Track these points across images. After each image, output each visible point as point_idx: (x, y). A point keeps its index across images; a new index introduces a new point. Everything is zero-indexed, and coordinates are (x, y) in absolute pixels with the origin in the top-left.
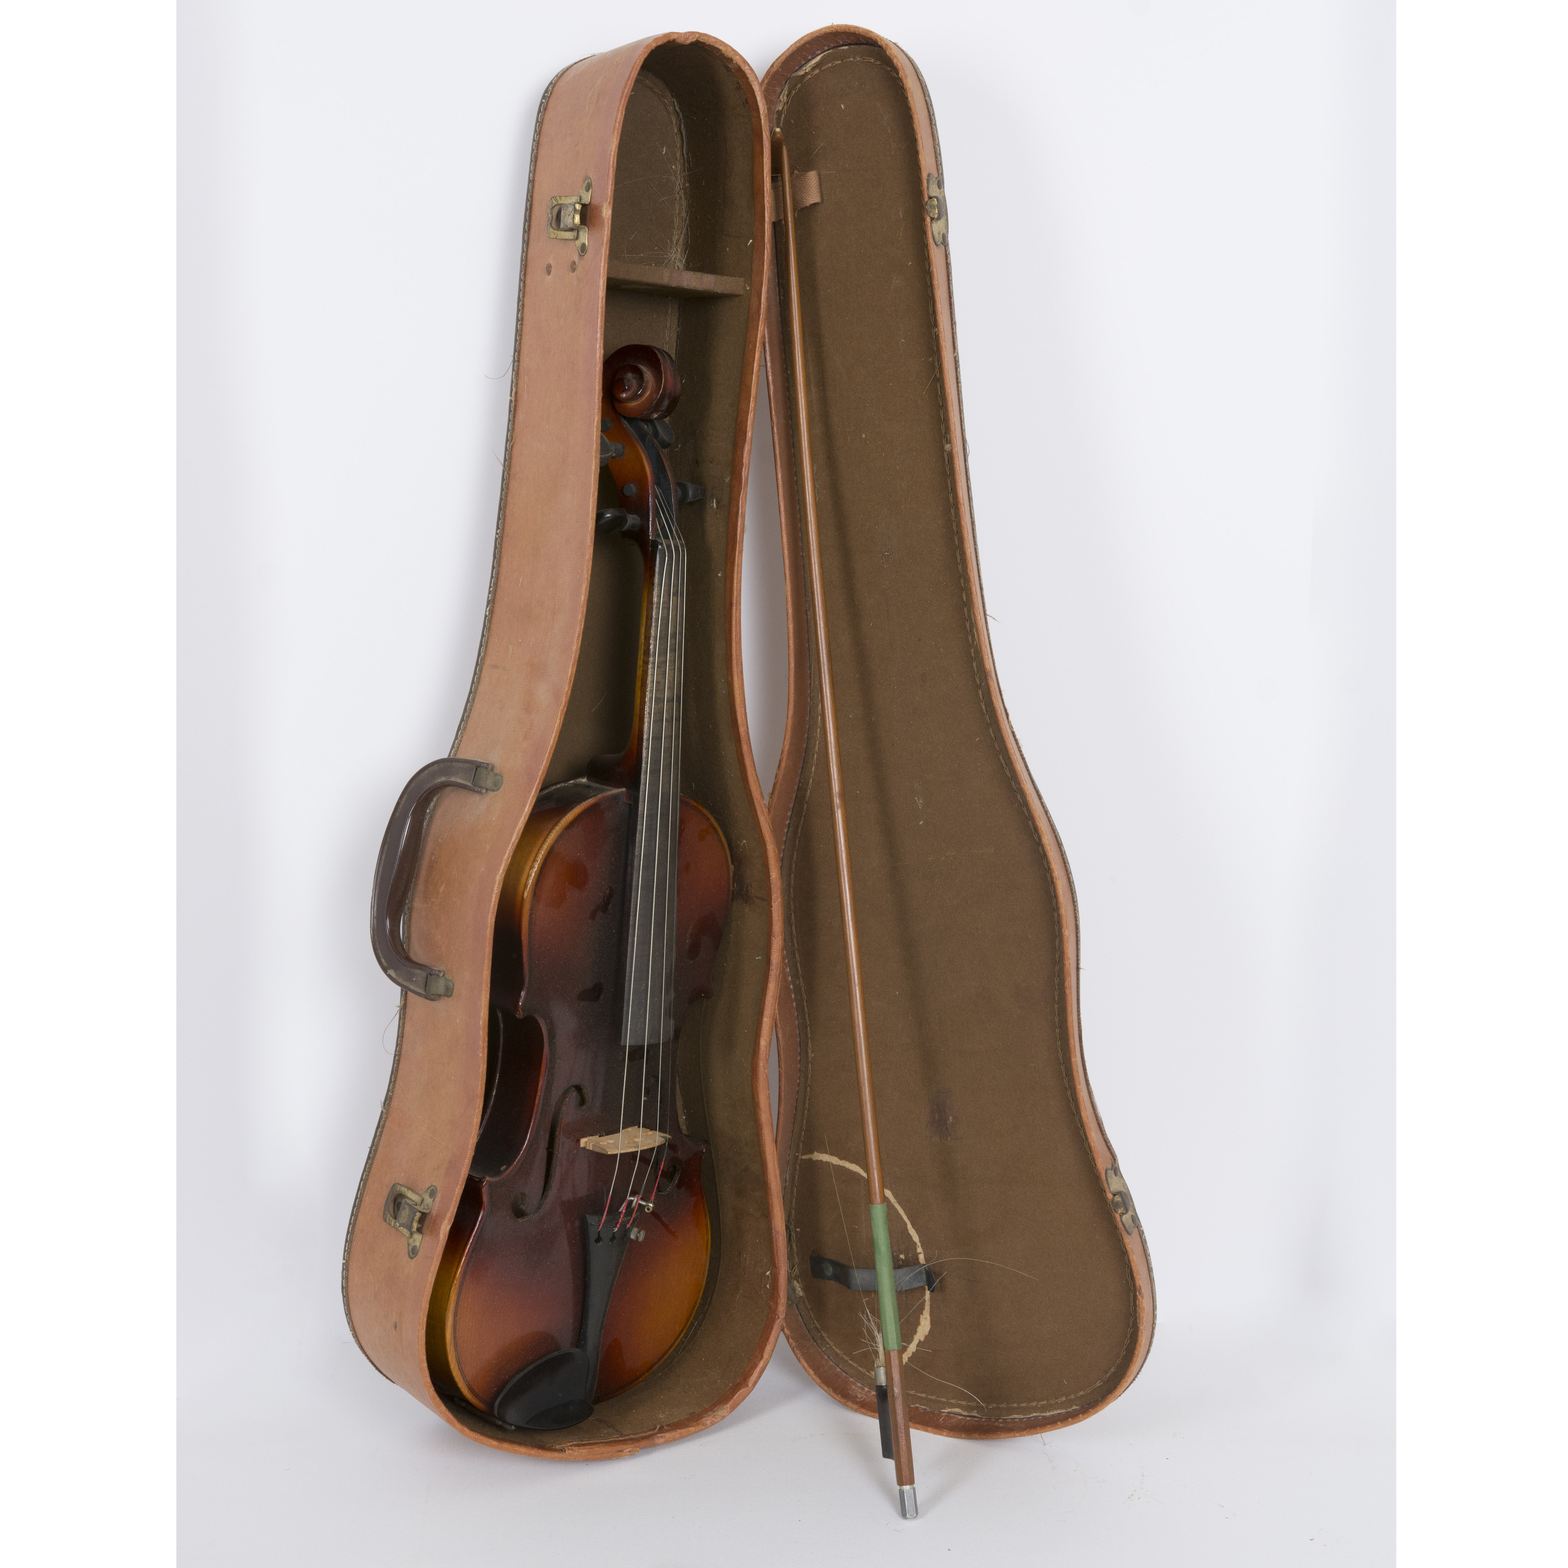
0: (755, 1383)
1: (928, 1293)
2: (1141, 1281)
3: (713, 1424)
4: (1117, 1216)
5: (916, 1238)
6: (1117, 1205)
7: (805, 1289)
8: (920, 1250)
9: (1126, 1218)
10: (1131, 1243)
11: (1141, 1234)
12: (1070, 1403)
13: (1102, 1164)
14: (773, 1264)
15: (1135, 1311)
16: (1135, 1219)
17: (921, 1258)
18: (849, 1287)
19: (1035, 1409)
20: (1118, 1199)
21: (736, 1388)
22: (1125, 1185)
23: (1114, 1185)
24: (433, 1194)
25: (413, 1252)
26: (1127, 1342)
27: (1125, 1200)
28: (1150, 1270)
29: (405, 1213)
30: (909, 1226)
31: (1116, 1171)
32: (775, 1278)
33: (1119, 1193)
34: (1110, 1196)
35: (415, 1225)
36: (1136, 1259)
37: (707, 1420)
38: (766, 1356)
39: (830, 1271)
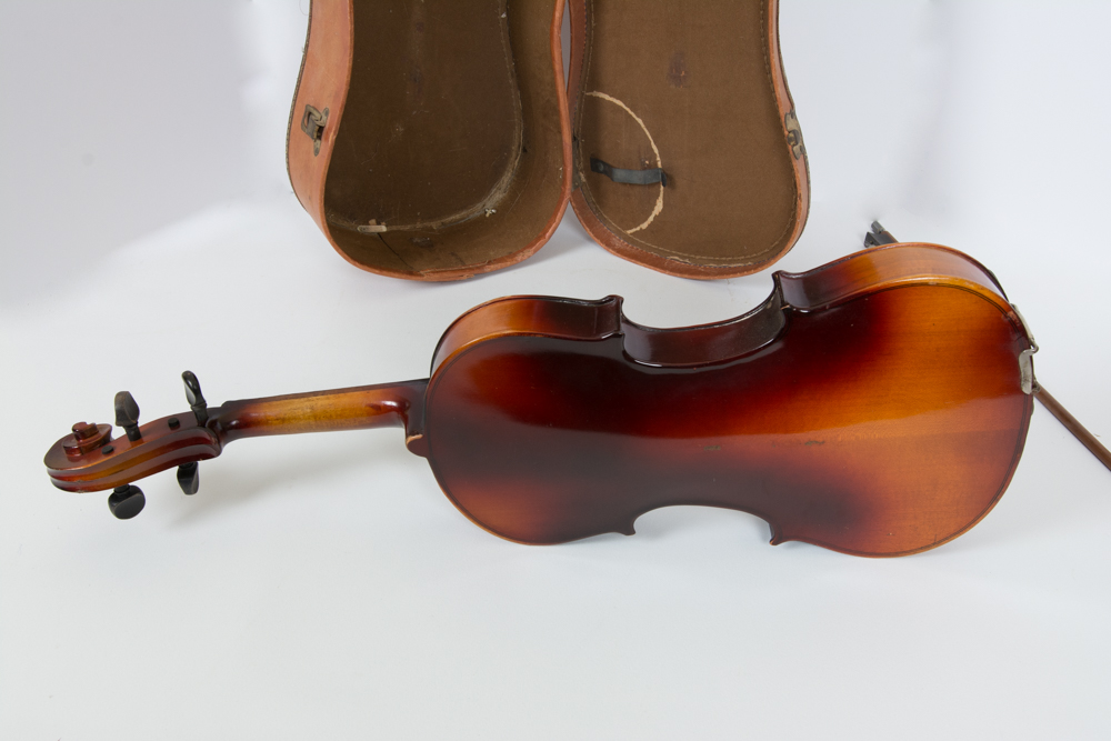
0: (550, 237)
1: (662, 188)
2: (802, 190)
3: (522, 260)
4: (790, 147)
5: (656, 151)
6: (790, 139)
7: (587, 177)
8: (658, 159)
9: (796, 148)
10: (798, 165)
11: (805, 158)
12: (747, 260)
13: (783, 110)
14: (564, 164)
15: (795, 208)
16: (802, 149)
17: (659, 163)
18: (612, 179)
19: (725, 262)
20: (792, 135)
21: (539, 239)
22: (798, 125)
23: (790, 125)
24: (327, 114)
25: (317, 152)
26: (788, 226)
27: (797, 135)
28: (808, 182)
29: (311, 125)
30: (652, 143)
31: (793, 114)
32: (564, 171)
33: (793, 131)
34: (786, 133)
35: (315, 135)
36: (800, 177)
37: (519, 258)
38: (557, 220)
39: (602, 168)
